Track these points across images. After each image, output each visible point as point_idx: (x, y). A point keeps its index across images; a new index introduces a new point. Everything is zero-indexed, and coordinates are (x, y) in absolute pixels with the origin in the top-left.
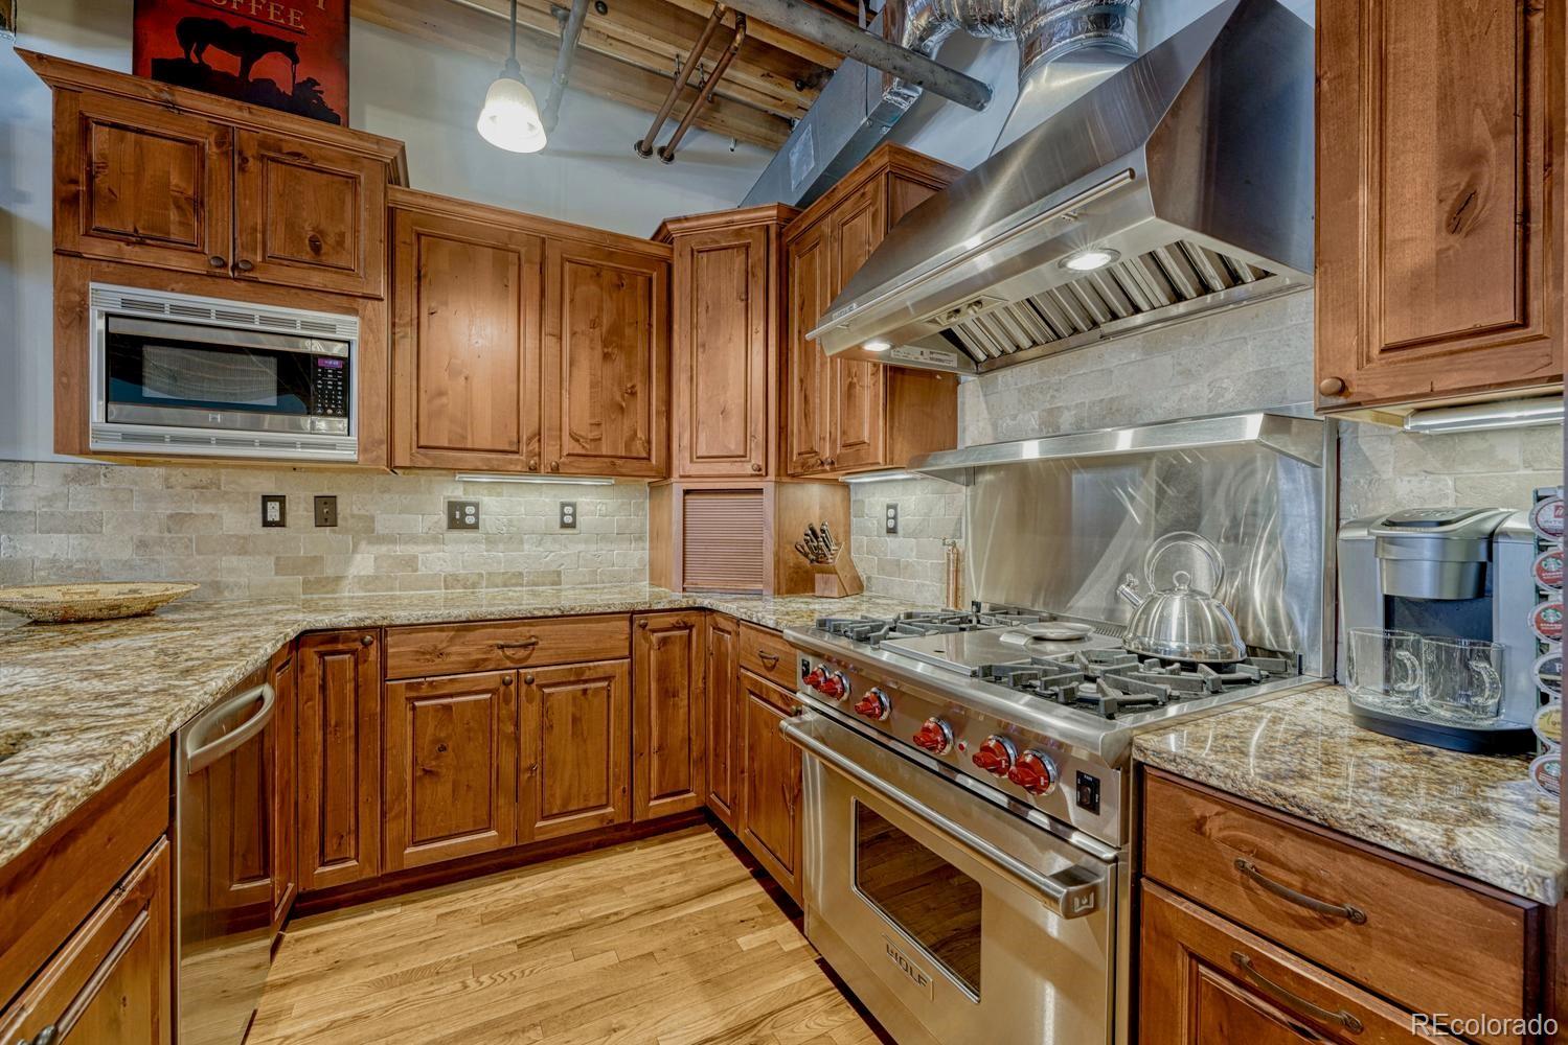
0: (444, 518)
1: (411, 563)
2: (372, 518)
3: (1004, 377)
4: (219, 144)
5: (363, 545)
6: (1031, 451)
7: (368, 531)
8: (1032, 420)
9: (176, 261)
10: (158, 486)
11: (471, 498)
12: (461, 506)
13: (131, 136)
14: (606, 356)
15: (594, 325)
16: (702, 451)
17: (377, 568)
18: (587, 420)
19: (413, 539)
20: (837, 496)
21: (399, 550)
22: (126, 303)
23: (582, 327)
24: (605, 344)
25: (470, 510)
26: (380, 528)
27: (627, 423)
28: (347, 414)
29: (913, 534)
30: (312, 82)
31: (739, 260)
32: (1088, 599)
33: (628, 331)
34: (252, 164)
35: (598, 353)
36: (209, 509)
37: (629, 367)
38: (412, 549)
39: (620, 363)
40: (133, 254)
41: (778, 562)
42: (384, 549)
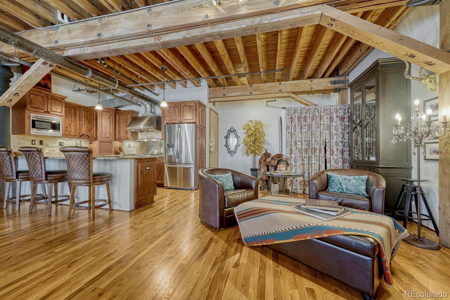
0: (59, 144)
1: (54, 151)
2: (48, 144)
3: (143, 133)
4: (46, 97)
5: (47, 148)
6: (146, 140)
7: (47, 145)
8: (146, 137)
9: (41, 111)
10: (16, 138)
11: (63, 141)
12: (62, 143)
13: (36, 96)
14: (88, 123)
15: (87, 119)
16: (103, 136)
17: (49, 151)
18: (86, 132)
19: (54, 147)
20: (121, 143)
21: (52, 149)
22: (35, 116)
23: (85, 119)
24: (88, 122)
25: (63, 143)
26: (49, 146)
27: (91, 132)
28: (59, 130)
29: (133, 147)
30: (46, 83)
31: (109, 114)
32: (150, 152)
33: (91, 120)
34: (50, 99)
35: (87, 123)
36: (24, 142)
37: (91, 125)
38: (54, 149)
39: (90, 124)
40: (36, 110)
41: (114, 151)
42: (50, 148)
